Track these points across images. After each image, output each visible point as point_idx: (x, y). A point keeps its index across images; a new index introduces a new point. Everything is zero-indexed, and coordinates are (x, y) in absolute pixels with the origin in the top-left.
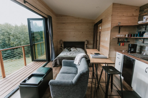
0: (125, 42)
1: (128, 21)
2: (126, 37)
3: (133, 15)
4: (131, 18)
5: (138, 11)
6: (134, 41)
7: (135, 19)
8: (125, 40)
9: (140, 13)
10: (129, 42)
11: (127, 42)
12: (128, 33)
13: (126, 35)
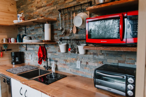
0: (4, 50)
1: (3, 18)
2: (4, 42)
3: (9, 11)
4: (6, 14)
5: (15, 6)
6: (18, 48)
7: (13, 17)
8: (4, 48)
9: (17, 10)
10: (10, 50)
11: (8, 50)
12: (6, 37)
13: (3, 40)
